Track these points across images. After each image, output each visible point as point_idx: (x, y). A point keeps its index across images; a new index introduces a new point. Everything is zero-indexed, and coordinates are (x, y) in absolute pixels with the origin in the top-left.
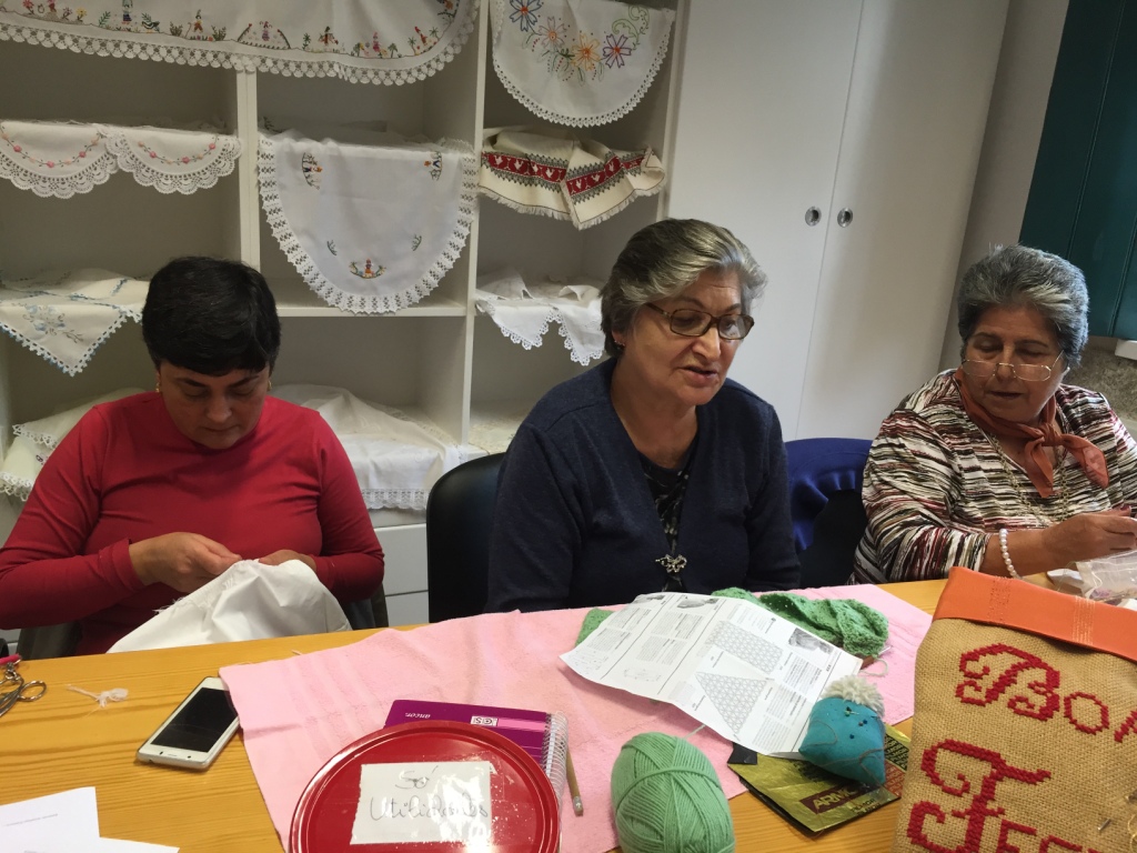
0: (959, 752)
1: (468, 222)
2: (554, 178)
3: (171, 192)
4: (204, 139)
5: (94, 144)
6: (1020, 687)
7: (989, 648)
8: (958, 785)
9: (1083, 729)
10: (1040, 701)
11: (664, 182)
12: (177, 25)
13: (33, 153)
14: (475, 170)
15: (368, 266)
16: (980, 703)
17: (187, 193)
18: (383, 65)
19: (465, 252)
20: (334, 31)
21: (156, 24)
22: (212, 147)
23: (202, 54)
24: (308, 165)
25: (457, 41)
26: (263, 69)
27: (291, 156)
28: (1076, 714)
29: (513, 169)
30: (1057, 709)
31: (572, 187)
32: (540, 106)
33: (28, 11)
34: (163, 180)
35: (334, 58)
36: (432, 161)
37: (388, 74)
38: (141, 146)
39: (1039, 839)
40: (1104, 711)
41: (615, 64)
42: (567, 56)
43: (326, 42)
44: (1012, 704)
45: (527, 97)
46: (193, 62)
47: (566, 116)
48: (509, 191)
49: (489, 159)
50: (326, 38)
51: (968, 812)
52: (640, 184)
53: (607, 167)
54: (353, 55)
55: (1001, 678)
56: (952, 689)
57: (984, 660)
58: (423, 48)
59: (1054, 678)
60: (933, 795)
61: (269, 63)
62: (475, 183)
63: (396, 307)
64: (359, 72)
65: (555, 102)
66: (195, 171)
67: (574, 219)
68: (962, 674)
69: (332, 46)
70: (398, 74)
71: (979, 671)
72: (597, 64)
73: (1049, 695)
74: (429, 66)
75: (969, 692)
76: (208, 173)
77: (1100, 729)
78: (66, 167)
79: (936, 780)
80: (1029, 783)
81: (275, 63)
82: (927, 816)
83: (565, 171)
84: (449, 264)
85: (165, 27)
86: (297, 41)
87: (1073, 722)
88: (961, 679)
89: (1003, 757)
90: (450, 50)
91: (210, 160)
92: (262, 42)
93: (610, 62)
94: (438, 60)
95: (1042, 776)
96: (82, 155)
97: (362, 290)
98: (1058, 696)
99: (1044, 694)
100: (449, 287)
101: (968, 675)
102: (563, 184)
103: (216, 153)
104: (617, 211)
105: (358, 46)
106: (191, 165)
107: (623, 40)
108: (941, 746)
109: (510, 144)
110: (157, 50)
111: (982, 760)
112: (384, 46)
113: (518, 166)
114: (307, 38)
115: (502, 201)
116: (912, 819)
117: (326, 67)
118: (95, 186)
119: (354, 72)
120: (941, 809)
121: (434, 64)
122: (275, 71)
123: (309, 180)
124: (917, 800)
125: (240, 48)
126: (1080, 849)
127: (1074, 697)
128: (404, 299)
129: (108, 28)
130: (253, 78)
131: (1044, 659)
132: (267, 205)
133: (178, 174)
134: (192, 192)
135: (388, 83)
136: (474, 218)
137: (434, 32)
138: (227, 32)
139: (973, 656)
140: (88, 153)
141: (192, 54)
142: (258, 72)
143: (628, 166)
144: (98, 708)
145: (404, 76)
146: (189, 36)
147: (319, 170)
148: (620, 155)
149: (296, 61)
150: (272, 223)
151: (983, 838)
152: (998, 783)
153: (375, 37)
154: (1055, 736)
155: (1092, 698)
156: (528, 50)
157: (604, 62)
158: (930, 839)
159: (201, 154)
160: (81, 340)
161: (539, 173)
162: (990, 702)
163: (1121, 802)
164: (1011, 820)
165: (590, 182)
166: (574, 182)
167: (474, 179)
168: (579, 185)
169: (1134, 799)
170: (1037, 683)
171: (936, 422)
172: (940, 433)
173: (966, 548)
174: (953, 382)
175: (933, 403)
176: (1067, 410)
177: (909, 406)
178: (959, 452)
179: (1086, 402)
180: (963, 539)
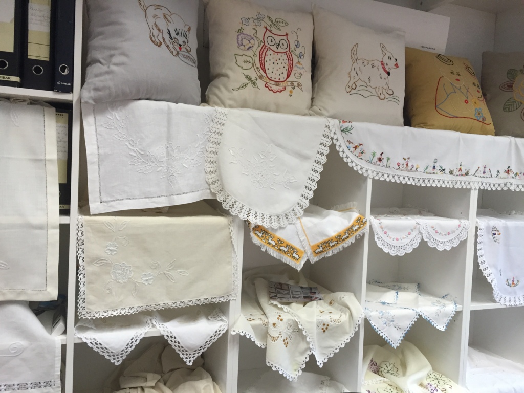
3: (443, 249)
4: (457, 222)
5: (415, 228)
12: (452, 170)
13: (391, 234)
15: (513, 281)
17: (449, 250)
20: (511, 168)
21: (444, 170)
22: (459, 226)
23: (460, 182)
24: (495, 232)
27: (488, 228)
33: (398, 167)
35: (512, 181)
38: (433, 227)
46: (456, 187)
50: (508, 171)
54: (514, 178)
61: (484, 184)
63: (523, 301)
64: (516, 186)
66: (452, 238)
69: (511, 175)
76: (456, 239)
78: (403, 241)
85: (447, 171)
86: (495, 173)
91: (457, 232)
92: (482, 175)
96: (409, 234)
97: (510, 293)
103: (460, 229)
105: (516, 174)
106: (450, 235)
110: (444, 182)
114: (498, 172)
117: (509, 185)
122: (485, 188)
123: (495, 239)
125: (474, 179)
129: (426, 173)
130: (477, 192)
132: (479, 253)
133: (445, 240)
138: (470, 171)
140: (412, 233)
141: (456, 183)
142: (480, 190)
146: (456, 175)
147: (499, 234)
149: (494, 183)
150: (480, 262)
159: (455, 230)
160: (400, 328)
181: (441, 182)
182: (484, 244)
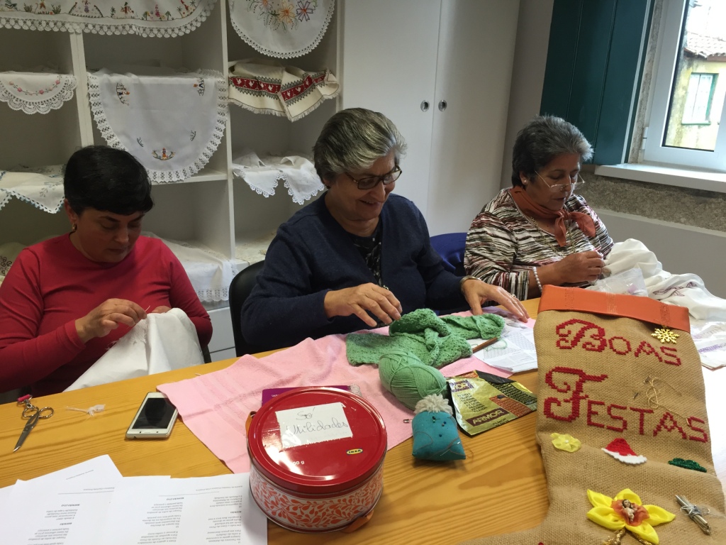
0: (563, 372)
1: (224, 121)
2: (274, 91)
3: (34, 113)
4: (53, 77)
6: (587, 338)
7: (569, 321)
8: (565, 387)
9: (619, 353)
10: (597, 343)
11: (339, 90)
12: (28, 5)
14: (226, 88)
15: (164, 152)
16: (569, 348)
17: (45, 113)
18: (163, 25)
19: (224, 140)
20: (131, 5)
21: (14, 5)
22: (58, 83)
23: (46, 23)
24: (120, 91)
25: (207, 8)
26: (87, 31)
27: (109, 86)
28: (615, 347)
29: (249, 86)
30: (606, 346)
31: (285, 96)
32: (262, 47)
34: (27, 106)
35: (131, 22)
36: (198, 84)
37: (166, 31)
38: (11, 84)
39: (606, 407)
40: (628, 344)
41: (304, 19)
42: (275, 15)
43: (126, 12)
44: (584, 346)
45: (253, 41)
46: (41, 29)
47: (277, 52)
48: (247, 100)
49: (233, 81)
50: (126, 9)
51: (571, 399)
52: (325, 92)
53: (304, 82)
54: (143, 19)
55: (577, 335)
56: (554, 343)
57: (568, 327)
58: (187, 13)
59: (602, 332)
60: (553, 394)
61: (90, 27)
62: (226, 96)
63: (184, 177)
64: (148, 30)
65: (270, 44)
66: (48, 98)
67: (288, 116)
68: (558, 335)
69: (130, 14)
70: (173, 30)
71: (566, 333)
72: (293, 20)
73: (601, 340)
74: (191, 25)
75: (563, 343)
76: (57, 100)
77: (627, 352)
79: (554, 387)
80: (598, 381)
81: (94, 26)
82: (552, 404)
83: (279, 86)
84: (215, 148)
85: (20, 6)
86: (107, 12)
87: (615, 350)
88: (558, 338)
89: (584, 371)
90: (204, 14)
91: (57, 91)
92: (84, 14)
93: (301, 18)
94: (197, 21)
95: (603, 377)
97: (161, 168)
98: (605, 340)
99: (599, 339)
100: (215, 162)
101: (561, 335)
102: (279, 94)
103: (60, 87)
104: (313, 109)
105: (146, 14)
106: (45, 95)
107: (308, 4)
108: (553, 370)
109: (244, 71)
110: (16, 22)
111: (574, 374)
112: (163, 12)
113: (251, 84)
114: (113, 10)
115: (244, 107)
116: (545, 406)
117: (127, 28)
119: (144, 30)
120: (558, 400)
121: (194, 23)
122: (94, 32)
123: (122, 100)
124: (546, 397)
125: (71, 18)
126: (625, 408)
127: (613, 339)
128: (188, 171)
130: (81, 38)
131: (596, 324)
132: (97, 118)
133: (37, 101)
134: (47, 112)
135: (167, 36)
136: (227, 118)
137: (193, 3)
138: (61, 8)
139: (562, 326)
141: (40, 23)
142: (84, 34)
143: (316, 81)
144: (88, 417)
145: (177, 31)
146: (37, 12)
147: (128, 94)
148: (311, 74)
149: (108, 25)
150: (101, 129)
151: (580, 410)
152: (584, 384)
153: (157, 8)
154: (607, 358)
155: (622, 338)
156: (251, 12)
157: (297, 18)
158: (555, 414)
159: (51, 88)
161: (264, 88)
162: (573, 347)
163: (642, 384)
164: (592, 400)
165: (295, 92)
166: (286, 92)
167: (226, 94)
168: (289, 94)
169: (647, 382)
170: (594, 335)
171: (501, 216)
172: (504, 222)
173: (519, 282)
174: (508, 194)
175: (498, 206)
176: (566, 203)
177: (486, 210)
178: (516, 231)
179: (575, 198)
180: (517, 278)
181: (12, 22)
182: (105, 106)
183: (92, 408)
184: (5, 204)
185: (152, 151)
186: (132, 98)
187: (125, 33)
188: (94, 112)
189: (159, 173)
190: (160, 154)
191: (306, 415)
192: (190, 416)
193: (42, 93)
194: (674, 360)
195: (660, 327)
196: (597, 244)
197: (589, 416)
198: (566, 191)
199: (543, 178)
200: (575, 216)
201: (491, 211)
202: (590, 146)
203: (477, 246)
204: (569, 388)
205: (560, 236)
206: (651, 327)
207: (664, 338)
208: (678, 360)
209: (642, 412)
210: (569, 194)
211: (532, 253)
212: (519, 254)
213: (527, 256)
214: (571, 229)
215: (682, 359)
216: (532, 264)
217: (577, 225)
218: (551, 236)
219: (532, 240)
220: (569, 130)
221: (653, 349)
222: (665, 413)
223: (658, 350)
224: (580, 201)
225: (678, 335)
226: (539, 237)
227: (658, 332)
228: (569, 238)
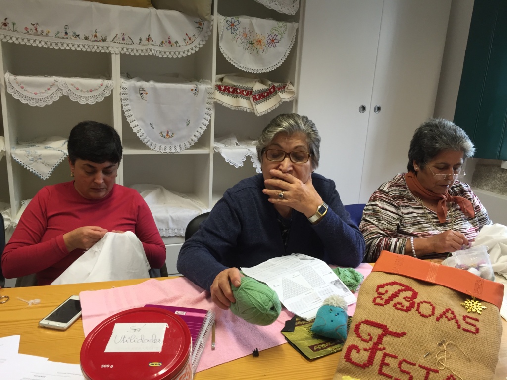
0: (370, 325)
1: (210, 114)
2: (247, 95)
3: (85, 103)
4: (99, 81)
5: (53, 85)
6: (400, 298)
7: (390, 283)
8: (368, 338)
9: (423, 316)
10: (407, 304)
11: (295, 96)
12: (87, 35)
13: (29, 89)
14: (213, 92)
15: (168, 133)
16: (382, 305)
17: (92, 104)
18: (172, 50)
19: (209, 126)
20: (152, 36)
21: (78, 35)
22: (102, 85)
23: (97, 47)
24: (142, 92)
25: (204, 39)
26: (123, 53)
27: (135, 88)
28: (421, 310)
29: (229, 91)
30: (414, 308)
31: (254, 98)
32: (240, 65)
33: (26, 32)
35: (152, 47)
36: (194, 89)
37: (175, 53)
38: (72, 85)
39: (398, 360)
40: (434, 309)
41: (272, 47)
42: (251, 43)
43: (148, 41)
44: (395, 306)
45: (234, 61)
46: (93, 51)
47: (252, 68)
48: (227, 101)
49: (219, 88)
50: (148, 39)
51: (370, 349)
52: (284, 96)
53: (270, 89)
54: (160, 46)
55: (392, 295)
56: (372, 299)
57: (386, 287)
58: (189, 42)
59: (415, 295)
60: (357, 342)
61: (125, 50)
62: (213, 97)
63: (180, 150)
64: (163, 53)
65: (247, 62)
66: (95, 95)
67: (256, 112)
68: (377, 293)
69: (151, 42)
70: (179, 53)
71: (383, 292)
72: (264, 47)
73: (411, 302)
74: (192, 49)
75: (378, 301)
76: (100, 96)
77: (430, 316)
78: (42, 94)
79: (359, 336)
80: (397, 337)
81: (127, 50)
82: (353, 350)
83: (251, 92)
84: (202, 132)
85: (82, 36)
86: (136, 41)
87: (420, 313)
88: (376, 295)
89: (388, 327)
90: (201, 43)
91: (101, 90)
92: (122, 41)
93: (270, 46)
94: (196, 47)
95: (403, 334)
96: (49, 89)
97: (165, 143)
98: (415, 302)
99: (409, 301)
100: (202, 142)
101: (379, 294)
102: (251, 97)
103: (103, 88)
104: (274, 108)
105: (162, 42)
106: (93, 92)
107: (275, 36)
108: (363, 322)
109: (228, 81)
110: (79, 46)
111: (379, 328)
112: (173, 41)
113: (231, 90)
114: (141, 39)
115: (224, 105)
116: (347, 351)
117: (148, 51)
118: (54, 102)
119: (160, 53)
120: (359, 348)
121: (194, 49)
122: (127, 53)
123: (142, 98)
124: (351, 344)
125: (113, 44)
126: (414, 365)
127: (422, 303)
128: (183, 147)
129: (59, 37)
130: (119, 56)
131: (413, 288)
132: (125, 108)
133: (88, 96)
134: (93, 104)
135: (175, 57)
136: (213, 112)
137: (194, 35)
138: (107, 37)
139: (382, 286)
140: (51, 88)
141: (93, 47)
142: (121, 54)
143: (279, 89)
144: (28, 306)
145: (182, 53)
146: (92, 40)
147: (146, 93)
148: (276, 84)
149: (137, 49)
150: (127, 116)
151: (375, 360)
152: (384, 337)
153: (169, 38)
154: (411, 318)
155: (430, 303)
156: (234, 42)
157: (267, 46)
158: (353, 360)
159: (97, 88)
160: (48, 165)
161: (240, 93)
162: (386, 305)
163: (435, 345)
164: (388, 352)
165: (263, 96)
166: (256, 96)
167: (212, 96)
168: (258, 97)
169: (440, 345)
170: (407, 297)
171: (392, 194)
172: (393, 199)
173: (397, 247)
174: (402, 177)
175: (391, 186)
176: (452, 188)
177: (381, 188)
178: (402, 206)
179: (461, 185)
180: (396, 243)
181: (76, 46)
182: (131, 101)
183: (32, 301)
184: (63, 160)
185: (160, 132)
186: (149, 96)
187: (147, 54)
188: (123, 104)
189: (163, 147)
190: (165, 134)
191: (135, 329)
192: (88, 317)
193: (91, 91)
194: (473, 329)
195: (470, 298)
196: (475, 224)
197: (381, 366)
198: (448, 179)
199: (430, 166)
200: (458, 199)
201: (384, 189)
202: (473, 146)
203: (370, 215)
204: (371, 339)
205: (442, 214)
206: (464, 297)
207: (471, 308)
208: (477, 329)
209: (429, 370)
210: (452, 182)
211: (414, 225)
212: (402, 225)
213: (409, 227)
214: (453, 209)
215: (481, 329)
216: (412, 235)
217: (459, 207)
218: (433, 213)
219: (416, 215)
220: (456, 132)
221: (455, 317)
222: (449, 375)
223: (460, 318)
224: (465, 187)
225: (484, 307)
226: (423, 214)
227: (468, 303)
228: (450, 216)
